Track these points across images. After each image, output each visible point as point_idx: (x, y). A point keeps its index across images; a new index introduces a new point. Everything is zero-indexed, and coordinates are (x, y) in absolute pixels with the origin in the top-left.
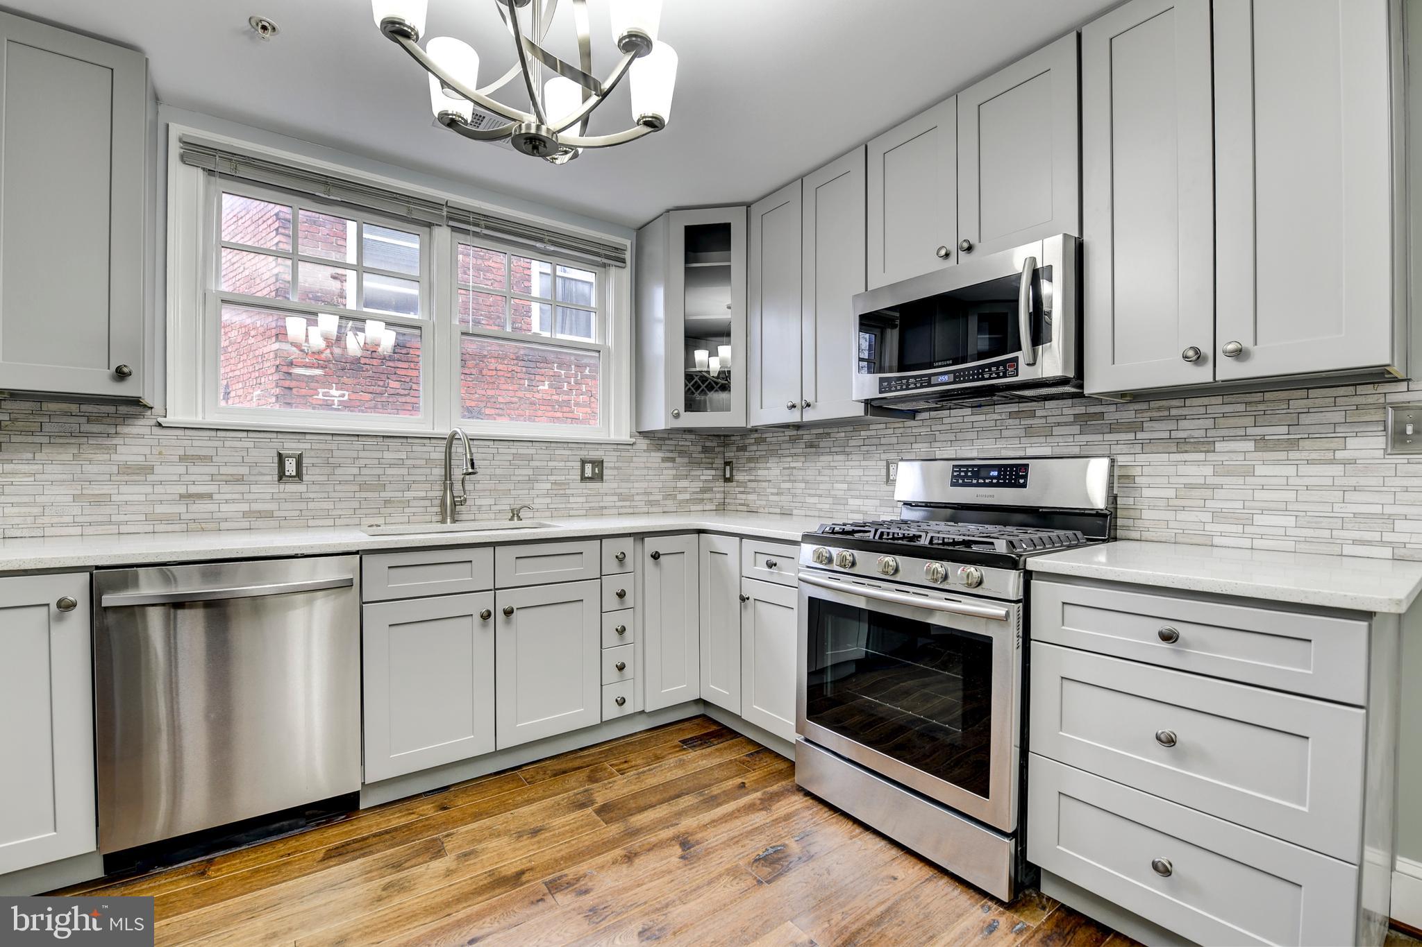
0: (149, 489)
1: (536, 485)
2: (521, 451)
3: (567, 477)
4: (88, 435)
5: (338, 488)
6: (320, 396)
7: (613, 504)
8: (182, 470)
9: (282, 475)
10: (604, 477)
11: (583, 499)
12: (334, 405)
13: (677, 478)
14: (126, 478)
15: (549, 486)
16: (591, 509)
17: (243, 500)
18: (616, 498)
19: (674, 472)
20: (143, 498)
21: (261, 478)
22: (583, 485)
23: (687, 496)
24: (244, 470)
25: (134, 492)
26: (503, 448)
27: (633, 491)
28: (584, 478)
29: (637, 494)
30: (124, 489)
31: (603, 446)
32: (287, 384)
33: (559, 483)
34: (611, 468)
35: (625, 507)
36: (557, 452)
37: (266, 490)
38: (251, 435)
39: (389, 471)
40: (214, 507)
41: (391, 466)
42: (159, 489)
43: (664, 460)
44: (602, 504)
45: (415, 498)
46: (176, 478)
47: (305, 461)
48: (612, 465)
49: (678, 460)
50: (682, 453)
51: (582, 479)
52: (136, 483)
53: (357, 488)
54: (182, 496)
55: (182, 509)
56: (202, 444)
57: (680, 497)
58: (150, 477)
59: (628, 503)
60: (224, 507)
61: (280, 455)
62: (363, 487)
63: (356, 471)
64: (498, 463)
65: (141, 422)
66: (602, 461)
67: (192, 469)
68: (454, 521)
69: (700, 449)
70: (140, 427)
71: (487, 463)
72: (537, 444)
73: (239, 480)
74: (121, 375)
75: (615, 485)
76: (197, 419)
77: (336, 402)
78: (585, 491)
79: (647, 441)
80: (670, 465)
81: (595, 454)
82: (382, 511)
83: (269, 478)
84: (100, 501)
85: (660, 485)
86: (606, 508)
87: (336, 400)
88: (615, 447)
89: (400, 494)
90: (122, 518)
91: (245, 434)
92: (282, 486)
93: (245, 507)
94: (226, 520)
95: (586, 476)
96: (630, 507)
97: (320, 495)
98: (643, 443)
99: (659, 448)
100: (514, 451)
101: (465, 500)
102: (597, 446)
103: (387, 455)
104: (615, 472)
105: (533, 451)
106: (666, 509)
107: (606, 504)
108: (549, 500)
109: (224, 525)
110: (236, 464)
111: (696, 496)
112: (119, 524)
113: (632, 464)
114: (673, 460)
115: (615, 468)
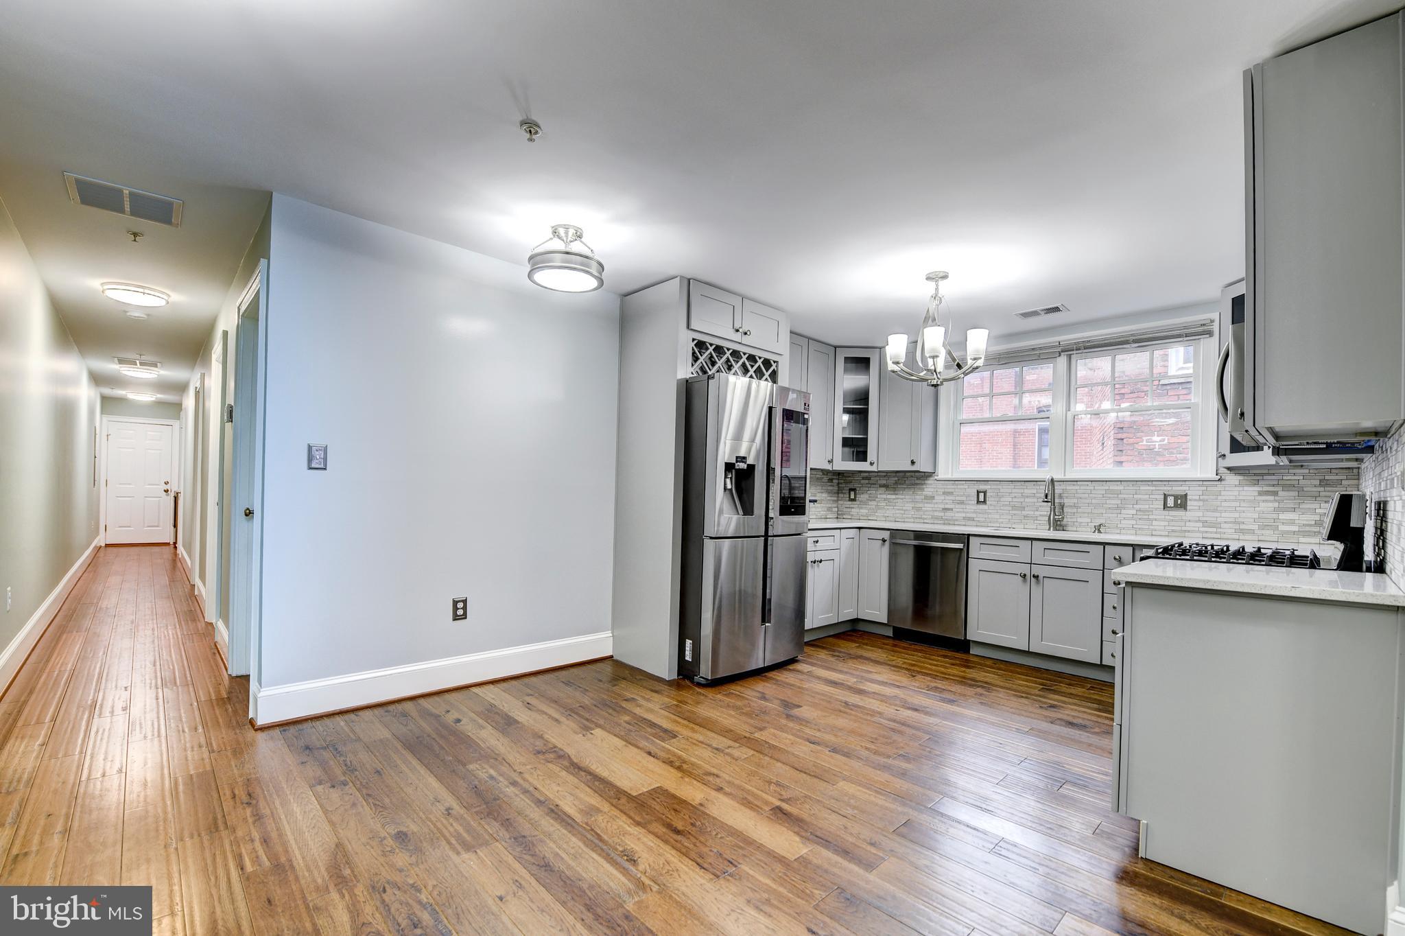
0: (933, 506)
1: (1123, 511)
2: (1111, 488)
3: (1151, 506)
4: (917, 484)
5: (1002, 508)
6: (1145, 443)
7: (1197, 529)
8: (943, 498)
9: (978, 502)
10: (1188, 508)
11: (1166, 523)
12: (1155, 448)
13: (1277, 510)
14: (926, 501)
15: (1134, 512)
16: (1173, 531)
17: (964, 512)
18: (1201, 524)
19: (1276, 505)
20: (931, 509)
21: (970, 502)
22: (1166, 512)
23: (1295, 528)
24: (964, 498)
25: (928, 507)
26: (1098, 486)
27: (1219, 520)
28: (1165, 506)
29: (1225, 522)
30: (926, 505)
31: (1187, 483)
32: (1120, 436)
33: (1142, 511)
34: (1195, 500)
35: (1211, 533)
36: (1142, 488)
37: (972, 506)
38: (967, 482)
39: (1027, 500)
40: (952, 514)
41: (1027, 497)
42: (936, 506)
43: (1260, 493)
44: (1184, 528)
45: (1041, 515)
46: (941, 501)
47: (988, 494)
48: (1197, 498)
49: (1281, 493)
50: (1287, 487)
51: (1164, 509)
52: (929, 503)
53: (1010, 508)
54: (943, 509)
55: (942, 514)
56: (950, 487)
57: (1282, 528)
58: (933, 501)
59: (1215, 530)
60: (957, 515)
61: (978, 491)
62: (1014, 508)
63: (1010, 500)
64: (1094, 496)
65: (931, 479)
66: (1186, 495)
67: (947, 498)
68: (1055, 529)
69: (1317, 482)
70: (930, 481)
71: (1087, 495)
72: (1125, 483)
73: (962, 503)
74: (913, 463)
75: (1200, 514)
76: (949, 476)
77: (1157, 446)
78: (1169, 517)
79: (1241, 478)
80: (1272, 498)
81: (1179, 490)
82: (1023, 521)
83: (973, 502)
84: (919, 509)
85: (1256, 516)
86: (1189, 531)
87: (1157, 444)
88: (1201, 483)
89: (1033, 513)
90: (925, 517)
91: (964, 482)
92: (978, 506)
93: (964, 515)
94: (957, 520)
95: (1168, 505)
96: (1216, 533)
97: (993, 511)
98: (1232, 479)
99: (1257, 483)
100: (1107, 488)
101: (1063, 518)
102: (1181, 483)
103: (1026, 491)
104: (1201, 503)
105: (1122, 488)
106: (1260, 538)
107: (1189, 529)
108: (1134, 522)
109: (956, 523)
110: (961, 496)
111: (1307, 529)
112: (924, 519)
113: (1219, 497)
114: (1275, 494)
115: (1200, 500)
